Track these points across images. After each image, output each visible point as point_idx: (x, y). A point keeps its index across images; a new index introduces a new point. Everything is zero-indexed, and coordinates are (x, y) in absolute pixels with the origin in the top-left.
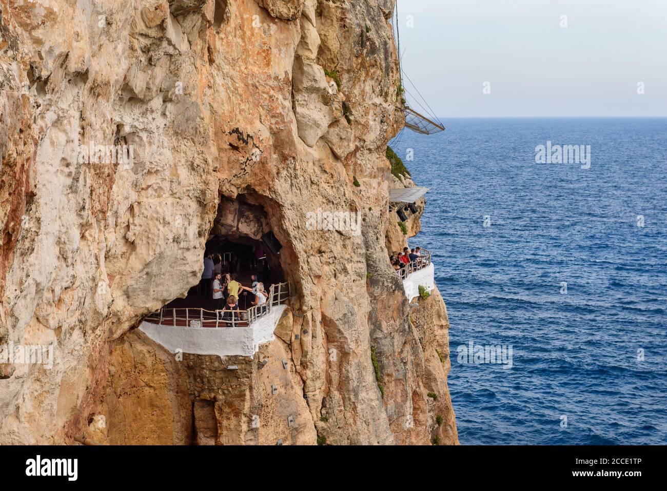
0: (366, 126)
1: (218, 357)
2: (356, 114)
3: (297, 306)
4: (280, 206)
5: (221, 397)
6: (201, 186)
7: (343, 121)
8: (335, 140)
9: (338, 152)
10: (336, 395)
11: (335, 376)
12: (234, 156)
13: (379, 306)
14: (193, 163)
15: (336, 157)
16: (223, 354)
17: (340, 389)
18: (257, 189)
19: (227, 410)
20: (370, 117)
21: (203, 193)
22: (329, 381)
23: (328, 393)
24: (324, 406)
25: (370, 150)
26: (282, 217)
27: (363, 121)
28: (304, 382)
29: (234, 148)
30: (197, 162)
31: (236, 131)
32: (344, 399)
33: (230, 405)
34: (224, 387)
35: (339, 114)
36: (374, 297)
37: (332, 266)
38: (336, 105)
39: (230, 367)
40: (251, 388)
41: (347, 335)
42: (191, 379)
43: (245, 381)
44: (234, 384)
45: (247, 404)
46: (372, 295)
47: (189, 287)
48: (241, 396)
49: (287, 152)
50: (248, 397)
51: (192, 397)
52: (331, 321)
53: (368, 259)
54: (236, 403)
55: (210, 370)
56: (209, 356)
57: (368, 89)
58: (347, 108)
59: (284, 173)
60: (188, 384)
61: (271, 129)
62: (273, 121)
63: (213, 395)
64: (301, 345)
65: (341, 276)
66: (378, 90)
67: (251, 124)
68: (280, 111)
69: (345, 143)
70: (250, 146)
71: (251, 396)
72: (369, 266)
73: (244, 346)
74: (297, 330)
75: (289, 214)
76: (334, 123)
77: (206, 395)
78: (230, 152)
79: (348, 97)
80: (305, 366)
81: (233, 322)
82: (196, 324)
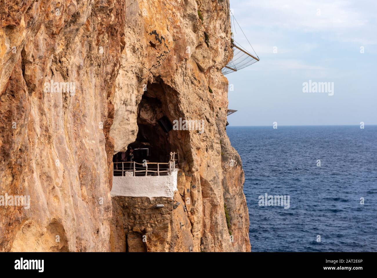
0: (216, 51)
1: (148, 199)
2: (211, 42)
3: (187, 169)
4: (176, 93)
5: (149, 229)
6: (139, 65)
7: (205, 44)
8: (200, 58)
9: (203, 66)
10: (209, 235)
11: (208, 222)
12: (153, 51)
13: (228, 176)
14: (134, 47)
15: (201, 69)
16: (151, 196)
17: (211, 231)
18: (164, 79)
19: (154, 239)
20: (219, 45)
21: (141, 71)
22: (204, 226)
23: (204, 234)
24: (202, 243)
25: (217, 69)
26: (179, 102)
27: (215, 47)
28: (192, 224)
29: (153, 45)
30: (137, 47)
31: (154, 32)
32: (214, 238)
33: (157, 235)
34: (152, 221)
35: (203, 40)
36: (225, 170)
37: (205, 143)
38: (201, 33)
39: (159, 205)
40: (171, 222)
41: (216, 192)
42: (126, 216)
43: (167, 216)
44: (159, 219)
45: (169, 234)
46: (223, 167)
47: (129, 142)
48: (165, 228)
49: (182, 55)
50: (169, 228)
51: (126, 230)
52: (206, 182)
53: (221, 142)
54: (161, 234)
55: (141, 209)
56: (141, 198)
57: (218, 26)
58: (207, 37)
59: (180, 70)
60: (123, 221)
61: (174, 36)
62: (175, 30)
63: (143, 228)
64: (192, 196)
65: (210, 151)
66: (223, 27)
67: (163, 29)
68: (179, 24)
69: (207, 60)
70: (163, 45)
71: (172, 228)
72: (222, 147)
73: (167, 190)
74: (188, 186)
75: (183, 100)
76: (199, 46)
77: (137, 228)
78: (150, 49)
79: (207, 29)
80: (193, 212)
81: (159, 172)
82: (130, 174)
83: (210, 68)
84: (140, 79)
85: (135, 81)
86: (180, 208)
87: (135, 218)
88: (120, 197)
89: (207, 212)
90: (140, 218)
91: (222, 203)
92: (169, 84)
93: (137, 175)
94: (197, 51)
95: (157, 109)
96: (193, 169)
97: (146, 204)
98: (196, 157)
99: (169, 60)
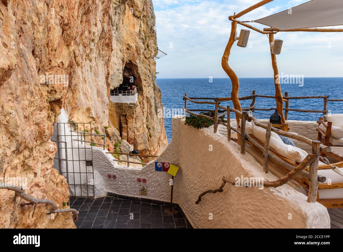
0: (151, 51)
1: (127, 103)
2: (150, 48)
3: (141, 93)
4: (137, 67)
5: (128, 114)
6: (123, 56)
7: (147, 49)
8: (145, 54)
9: (147, 56)
10: (149, 116)
11: (149, 111)
12: (128, 51)
13: (156, 96)
14: (121, 50)
15: (146, 58)
16: (128, 103)
17: (150, 115)
18: (132, 61)
19: (130, 117)
20: (152, 49)
21: (123, 58)
22: (148, 113)
23: (147, 115)
24: (147, 119)
25: (152, 58)
26: (138, 69)
27: (151, 50)
28: (143, 112)
29: (128, 49)
30: (122, 49)
31: (128, 44)
32: (151, 117)
33: (130, 116)
34: (129, 111)
35: (146, 47)
36: (155, 93)
37: (147, 84)
38: (146, 45)
39: (131, 106)
40: (135, 111)
41: (151, 101)
42: (120, 110)
43: (134, 109)
44: (131, 110)
45: (135, 116)
46: (154, 93)
47: (120, 84)
48: (133, 113)
49: (139, 52)
50: (135, 114)
51: (120, 114)
52: (148, 97)
53: (153, 84)
54: (132, 115)
55: (125, 107)
56: (125, 103)
57: (152, 42)
58: (148, 46)
59: (138, 58)
60: (119, 111)
61: (135, 46)
62: (136, 44)
63: (126, 113)
64: (143, 103)
65: (149, 87)
66: (154, 43)
67: (131, 43)
68: (137, 41)
69: (148, 55)
70: (131, 49)
71: (136, 113)
72: (154, 86)
73: (134, 100)
74: (142, 99)
75: (139, 69)
76: (145, 49)
77: (124, 114)
78: (127, 50)
79: (148, 43)
80: (143, 108)
81: (131, 94)
82: (120, 95)
83: (149, 57)
84: (123, 61)
85: (121, 62)
86: (139, 107)
87: (123, 110)
88: (117, 103)
89: (149, 108)
90: (124, 110)
91: (153, 105)
92: (134, 63)
93: (123, 95)
94: (145, 51)
95: (130, 72)
96: (143, 93)
97: (126, 105)
98: (144, 89)
99: (134, 54)
